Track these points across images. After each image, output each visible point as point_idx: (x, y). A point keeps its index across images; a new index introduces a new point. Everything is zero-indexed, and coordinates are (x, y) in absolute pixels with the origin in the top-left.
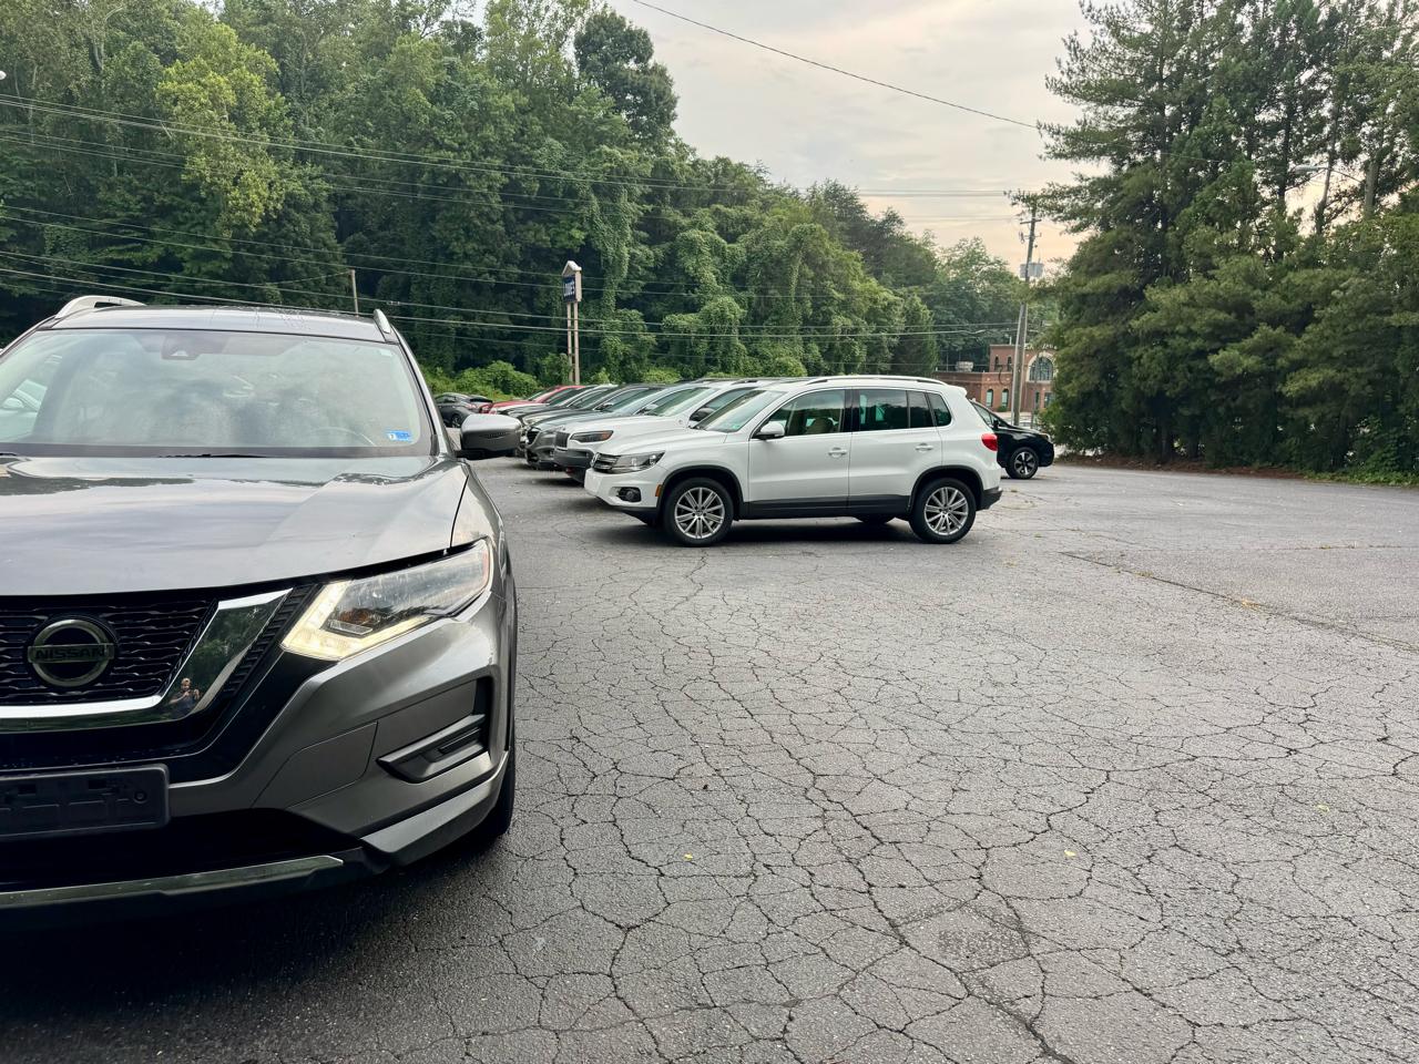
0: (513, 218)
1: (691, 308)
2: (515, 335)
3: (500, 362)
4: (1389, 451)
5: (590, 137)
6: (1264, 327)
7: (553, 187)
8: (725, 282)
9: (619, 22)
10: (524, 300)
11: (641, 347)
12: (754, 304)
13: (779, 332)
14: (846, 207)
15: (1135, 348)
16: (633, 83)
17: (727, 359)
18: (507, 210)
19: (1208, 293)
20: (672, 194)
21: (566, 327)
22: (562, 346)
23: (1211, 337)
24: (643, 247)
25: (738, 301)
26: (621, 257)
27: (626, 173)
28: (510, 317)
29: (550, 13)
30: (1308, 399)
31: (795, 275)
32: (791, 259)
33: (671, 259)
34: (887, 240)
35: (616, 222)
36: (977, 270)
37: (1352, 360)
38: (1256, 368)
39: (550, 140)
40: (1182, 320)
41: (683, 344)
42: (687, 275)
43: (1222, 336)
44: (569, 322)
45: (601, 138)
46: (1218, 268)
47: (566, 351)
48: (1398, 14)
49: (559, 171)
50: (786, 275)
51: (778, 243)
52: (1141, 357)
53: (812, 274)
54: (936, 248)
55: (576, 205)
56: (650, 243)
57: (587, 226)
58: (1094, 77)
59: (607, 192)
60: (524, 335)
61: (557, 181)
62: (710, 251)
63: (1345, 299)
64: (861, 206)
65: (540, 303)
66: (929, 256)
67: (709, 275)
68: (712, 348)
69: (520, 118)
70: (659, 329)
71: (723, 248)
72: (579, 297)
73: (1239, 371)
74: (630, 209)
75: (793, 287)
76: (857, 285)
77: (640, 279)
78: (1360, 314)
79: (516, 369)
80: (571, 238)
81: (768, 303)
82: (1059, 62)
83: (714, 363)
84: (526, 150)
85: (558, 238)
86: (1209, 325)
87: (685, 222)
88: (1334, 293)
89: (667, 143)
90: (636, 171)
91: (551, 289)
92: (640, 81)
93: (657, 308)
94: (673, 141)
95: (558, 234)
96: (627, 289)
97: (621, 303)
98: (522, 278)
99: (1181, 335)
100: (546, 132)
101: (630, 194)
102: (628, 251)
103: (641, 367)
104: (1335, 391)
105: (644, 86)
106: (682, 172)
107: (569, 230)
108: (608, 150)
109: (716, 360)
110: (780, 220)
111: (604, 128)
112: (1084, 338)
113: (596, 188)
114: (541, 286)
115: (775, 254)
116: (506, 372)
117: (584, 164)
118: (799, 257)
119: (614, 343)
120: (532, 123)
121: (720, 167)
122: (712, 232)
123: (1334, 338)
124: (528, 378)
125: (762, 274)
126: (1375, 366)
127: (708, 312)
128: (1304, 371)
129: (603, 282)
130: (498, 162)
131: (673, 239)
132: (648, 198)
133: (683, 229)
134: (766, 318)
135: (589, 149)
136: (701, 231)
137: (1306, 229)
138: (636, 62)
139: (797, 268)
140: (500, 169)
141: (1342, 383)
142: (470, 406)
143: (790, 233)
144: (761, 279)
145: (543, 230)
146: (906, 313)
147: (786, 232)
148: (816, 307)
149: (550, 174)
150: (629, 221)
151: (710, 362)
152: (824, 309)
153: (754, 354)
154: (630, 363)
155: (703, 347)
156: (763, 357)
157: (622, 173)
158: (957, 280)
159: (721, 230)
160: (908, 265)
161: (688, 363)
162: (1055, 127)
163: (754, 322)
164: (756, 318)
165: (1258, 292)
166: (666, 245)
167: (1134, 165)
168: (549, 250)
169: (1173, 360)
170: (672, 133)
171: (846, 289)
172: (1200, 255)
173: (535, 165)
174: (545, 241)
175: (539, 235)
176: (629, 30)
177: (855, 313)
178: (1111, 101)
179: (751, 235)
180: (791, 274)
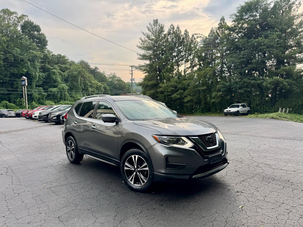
0: (6, 66)
1: (55, 87)
2: (8, 94)
3: (5, 101)
4: (200, 110)
5: (27, 48)
6: (180, 90)
7: (17, 59)
8: (62, 81)
9: (32, 23)
10: (10, 86)
11: (43, 96)
12: (70, 86)
13: (77, 92)
14: (86, 65)
15: (158, 94)
16: (37, 37)
17: (65, 98)
18: (5, 64)
19: (170, 85)
20: (48, 62)
21: (23, 92)
22: (22, 96)
23: (171, 92)
24: (41, 73)
25: (66, 85)
26: (36, 75)
27: (37, 56)
28: (7, 90)
29: (13, 19)
30: (188, 102)
31: (79, 80)
32: (78, 76)
33: (49, 76)
34: (96, 73)
35: (35, 68)
36: (115, 79)
37: (194, 95)
38: (179, 97)
39: (16, 48)
40: (166, 89)
41: (54, 95)
42: (53, 79)
43: (173, 92)
44: (24, 91)
45: (30, 49)
46: (171, 80)
47: (23, 97)
48: (193, 39)
49: (19, 56)
50: (77, 80)
51: (75, 73)
52: (159, 96)
53: (83, 79)
54: (106, 74)
55: (24, 64)
56: (43, 72)
57: (27, 68)
58: (145, 46)
59: (32, 61)
60: (11, 94)
61: (18, 58)
62: (59, 74)
63: (192, 85)
64: (89, 65)
65: (15, 86)
66: (105, 76)
67: (59, 79)
68: (61, 96)
69: (7, 43)
70: (47, 92)
71: (62, 74)
72: (27, 85)
73: (177, 98)
74: (38, 65)
75: (79, 82)
76: (93, 82)
77: (41, 80)
78: (194, 88)
79: (9, 102)
80: (23, 71)
81: (74, 86)
82: (139, 42)
83: (62, 99)
84: (10, 50)
85: (19, 71)
86: (171, 90)
87: (52, 68)
88: (190, 84)
89: (45, 51)
90: (39, 56)
91: (18, 83)
92: (39, 37)
93: (46, 87)
94: (47, 50)
95: (19, 70)
96: (39, 83)
97: (37, 86)
98: (9, 80)
99: (166, 92)
100: (15, 46)
101: (38, 61)
102: (38, 74)
103: (43, 101)
104: (191, 101)
105: (40, 38)
106: (50, 57)
107: (22, 69)
108: (32, 51)
109: (62, 98)
110: (75, 68)
111: (30, 46)
112: (150, 93)
113: (29, 60)
114: (15, 83)
115: (74, 75)
116: (7, 103)
117: (26, 54)
118: (80, 76)
119: (36, 95)
120: (11, 44)
121: (59, 56)
122: (59, 70)
123: (191, 92)
124: (13, 105)
125: (72, 79)
126: (197, 96)
127: (60, 88)
128: (187, 98)
129: (32, 81)
130: (2, 53)
131: (49, 72)
132: (42, 62)
133: (51, 69)
134: (73, 89)
135: (27, 51)
136: (56, 70)
137: (183, 74)
138: (37, 32)
139: (80, 78)
140: (3, 55)
141: (193, 99)
142: (8, 112)
143: (77, 71)
144: (71, 80)
145: (15, 69)
146: (104, 88)
147: (76, 71)
148: (84, 86)
149: (16, 56)
150: (38, 67)
151: (61, 99)
152: (86, 87)
153: (71, 97)
154: (40, 100)
155: (59, 96)
156: (74, 97)
157: (36, 57)
158: (111, 81)
159: (61, 70)
160: (101, 78)
161: (55, 99)
162: (140, 54)
163: (70, 90)
164: (71, 89)
165: (178, 84)
166: (47, 73)
167: (153, 62)
168: (17, 74)
169: (165, 96)
170: (46, 48)
171: (90, 82)
172: (168, 78)
173: (12, 54)
174: (16, 72)
175: (15, 70)
176: (35, 25)
177: (93, 87)
178: (148, 50)
179: (68, 71)
180: (78, 79)
